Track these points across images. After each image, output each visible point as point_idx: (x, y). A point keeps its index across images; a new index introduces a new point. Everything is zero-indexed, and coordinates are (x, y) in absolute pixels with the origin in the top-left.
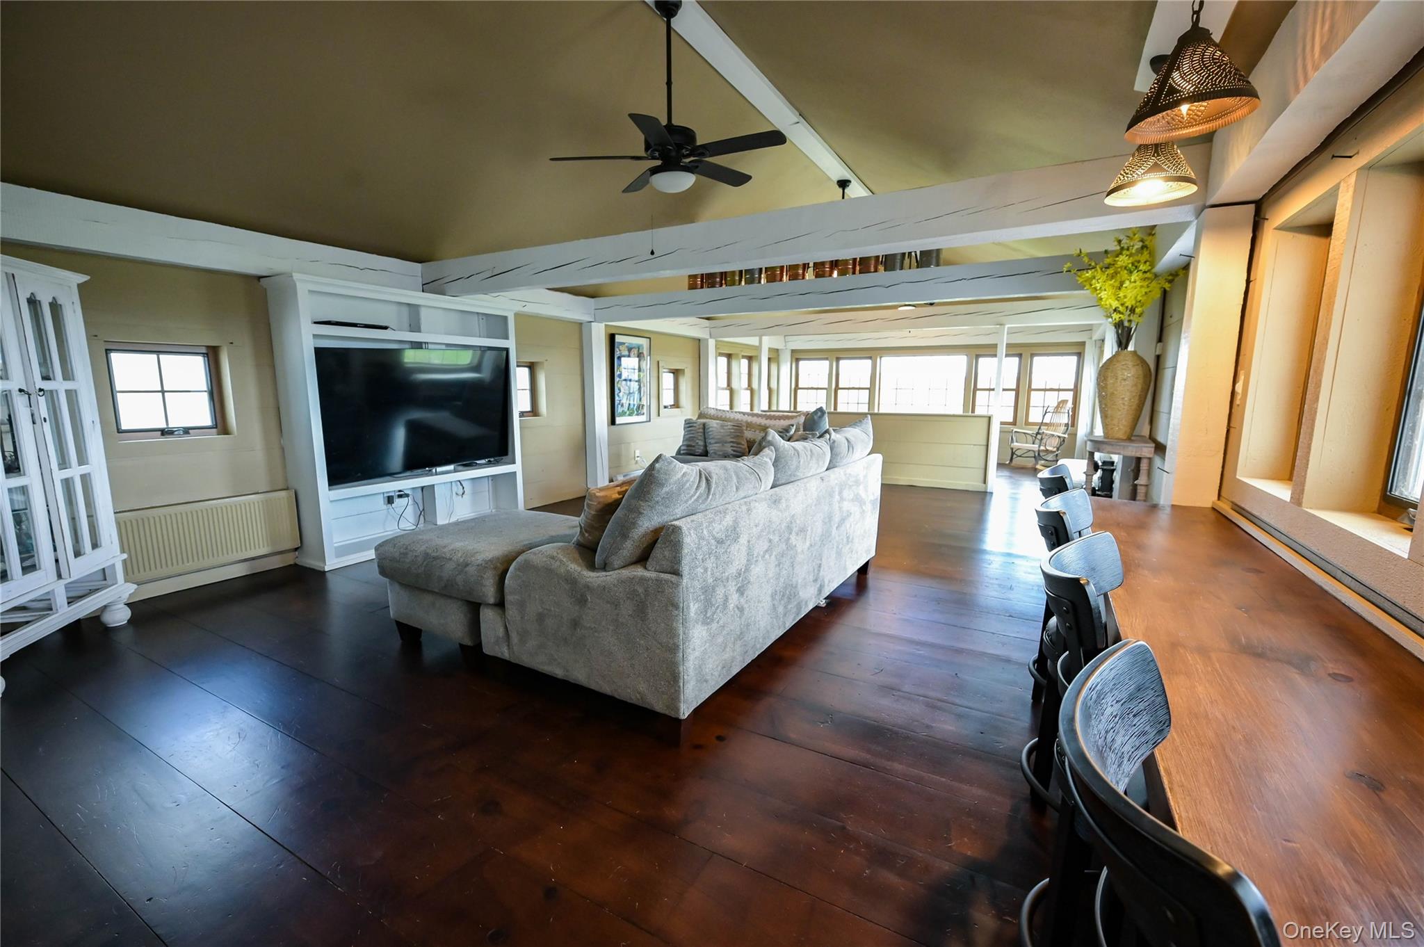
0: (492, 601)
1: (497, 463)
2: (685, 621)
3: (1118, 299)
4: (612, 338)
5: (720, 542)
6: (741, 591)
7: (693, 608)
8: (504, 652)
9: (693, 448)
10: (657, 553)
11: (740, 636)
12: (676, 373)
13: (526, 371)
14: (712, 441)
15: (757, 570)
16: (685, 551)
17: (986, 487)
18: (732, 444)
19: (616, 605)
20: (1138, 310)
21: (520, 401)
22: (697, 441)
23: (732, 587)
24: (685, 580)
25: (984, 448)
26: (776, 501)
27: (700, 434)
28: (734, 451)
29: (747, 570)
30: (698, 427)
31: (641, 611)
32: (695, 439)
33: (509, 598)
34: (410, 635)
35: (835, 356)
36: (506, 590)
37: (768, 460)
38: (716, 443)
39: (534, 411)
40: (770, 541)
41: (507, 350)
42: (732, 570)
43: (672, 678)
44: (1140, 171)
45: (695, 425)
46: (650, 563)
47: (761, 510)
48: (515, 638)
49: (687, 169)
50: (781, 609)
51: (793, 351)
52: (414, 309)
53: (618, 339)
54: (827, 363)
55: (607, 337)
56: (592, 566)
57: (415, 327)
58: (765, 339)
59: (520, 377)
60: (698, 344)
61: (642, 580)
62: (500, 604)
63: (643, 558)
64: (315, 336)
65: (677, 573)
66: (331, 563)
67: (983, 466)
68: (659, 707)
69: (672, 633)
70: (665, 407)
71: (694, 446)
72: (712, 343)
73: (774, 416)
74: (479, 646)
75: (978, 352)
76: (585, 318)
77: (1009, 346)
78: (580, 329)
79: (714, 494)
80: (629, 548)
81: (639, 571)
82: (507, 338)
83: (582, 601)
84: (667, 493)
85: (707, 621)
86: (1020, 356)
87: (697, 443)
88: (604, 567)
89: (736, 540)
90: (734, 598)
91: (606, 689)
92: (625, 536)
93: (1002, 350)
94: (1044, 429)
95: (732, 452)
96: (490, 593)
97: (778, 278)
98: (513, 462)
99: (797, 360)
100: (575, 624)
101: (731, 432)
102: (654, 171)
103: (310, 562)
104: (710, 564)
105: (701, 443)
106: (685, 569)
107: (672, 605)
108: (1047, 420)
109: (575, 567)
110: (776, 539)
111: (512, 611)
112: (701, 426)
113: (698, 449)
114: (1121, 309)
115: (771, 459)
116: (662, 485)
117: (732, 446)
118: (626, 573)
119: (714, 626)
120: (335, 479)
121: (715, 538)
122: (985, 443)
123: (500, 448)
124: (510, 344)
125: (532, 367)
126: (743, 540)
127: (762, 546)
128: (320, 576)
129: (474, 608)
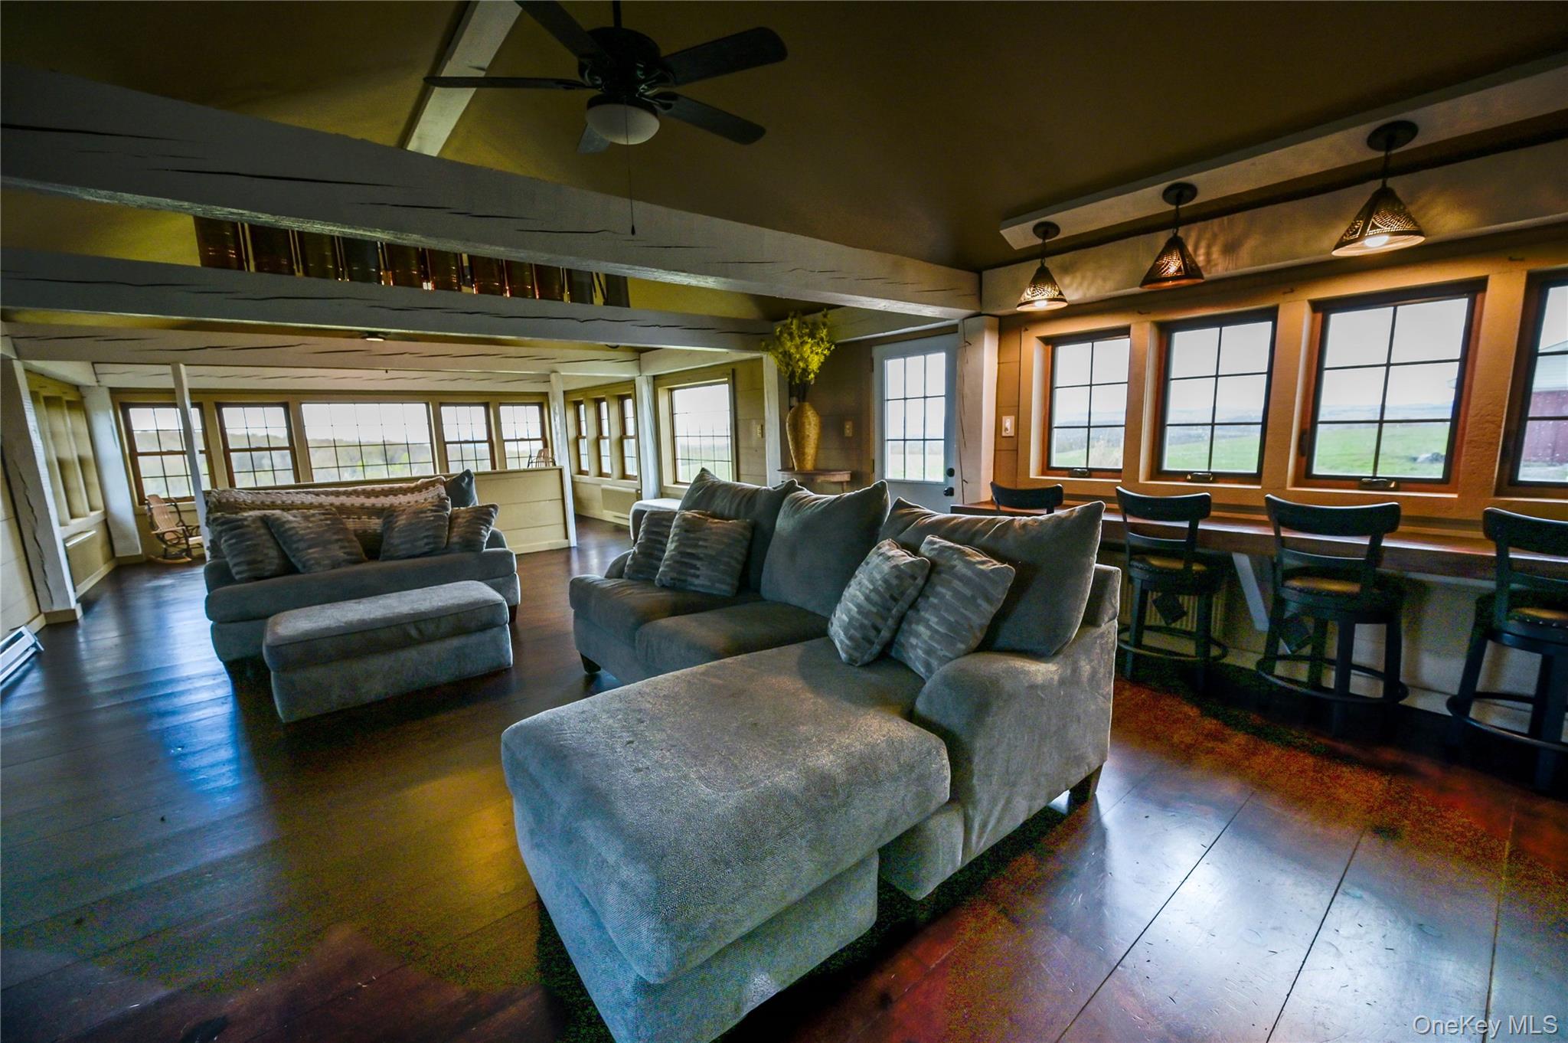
9: (260, 566)
14: (302, 545)
17: (569, 544)
18: (340, 544)
22: (265, 551)
25: (560, 502)
27: (264, 537)
28: (348, 554)
30: (253, 526)
32: (259, 548)
35: (215, 401)
38: (310, 547)
45: (245, 523)
51: (114, 393)
67: (563, 522)
71: (261, 562)
73: (373, 490)
86: (486, 404)
87: (267, 554)
95: (346, 557)
99: (124, 406)
101: (327, 525)
112: (259, 524)
113: (270, 564)
117: (341, 547)
122: (560, 497)
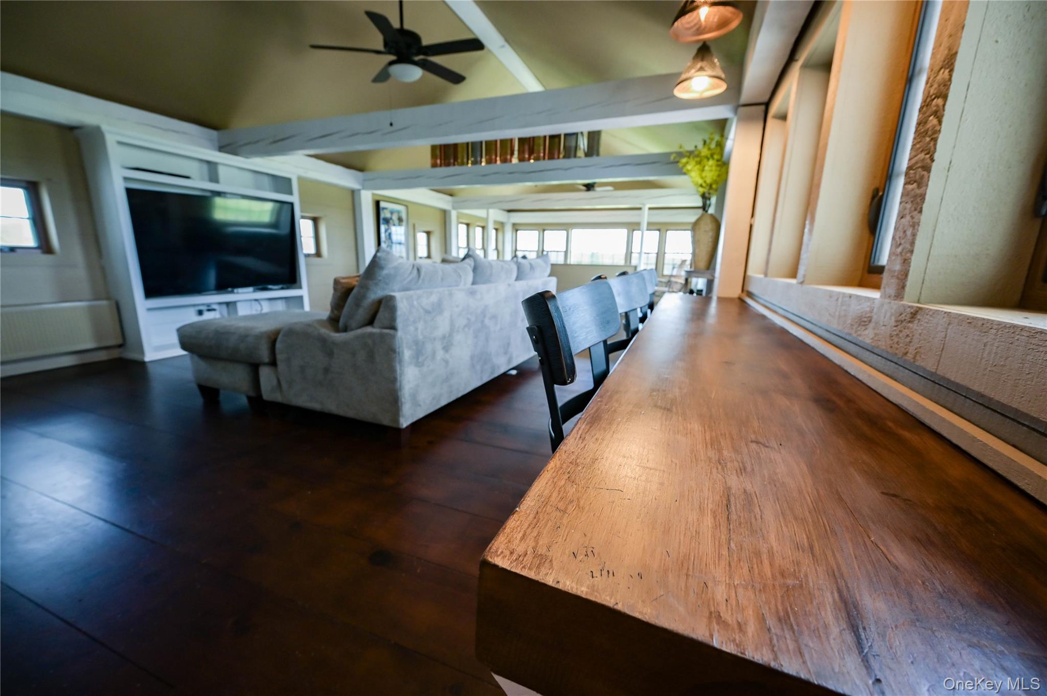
0: (266, 360)
1: (288, 288)
2: (400, 361)
3: (702, 178)
4: (377, 204)
5: (427, 312)
6: (446, 349)
7: (407, 354)
8: (278, 397)
10: (380, 315)
11: (447, 380)
12: (428, 233)
13: (310, 223)
15: (458, 338)
16: (399, 313)
19: (354, 354)
20: (714, 186)
21: (306, 244)
23: (439, 346)
24: (400, 333)
26: (472, 293)
29: (451, 335)
31: (371, 356)
33: (279, 357)
34: (210, 393)
35: (542, 228)
36: (277, 351)
37: (469, 267)
39: (318, 254)
40: (469, 319)
41: (292, 204)
42: (439, 333)
43: (394, 401)
44: (693, 71)
46: (376, 322)
47: (460, 297)
48: (284, 385)
49: (416, 63)
50: (478, 367)
51: (514, 225)
52: (212, 166)
53: (382, 204)
54: (537, 232)
55: (374, 203)
56: (337, 330)
57: (214, 178)
58: (491, 211)
59: (305, 228)
60: (445, 214)
61: (371, 335)
62: (273, 363)
63: (371, 322)
64: (126, 179)
65: (394, 328)
66: (150, 356)
68: (386, 421)
69: (392, 370)
70: (421, 258)
72: (454, 214)
74: (260, 396)
75: (633, 227)
76: (356, 186)
77: (649, 224)
78: (354, 194)
79: (423, 280)
80: (362, 314)
81: (369, 329)
82: (290, 193)
83: (330, 354)
84: (386, 275)
85: (419, 364)
86: (659, 230)
88: (345, 329)
89: (441, 312)
90: (440, 354)
91: (350, 413)
92: (358, 305)
93: (644, 225)
94: (673, 279)
96: (265, 356)
97: (494, 161)
98: (300, 287)
99: (517, 230)
100: (327, 370)
102: (391, 63)
103: (132, 355)
104: (420, 325)
106: (400, 323)
107: (391, 352)
108: (675, 273)
109: (326, 332)
110: (473, 319)
111: (281, 366)
114: (704, 185)
115: (470, 266)
116: (382, 268)
118: (360, 331)
119: (425, 369)
120: (150, 292)
121: (424, 309)
123: (290, 278)
124: (295, 199)
125: (315, 220)
126: (447, 314)
127: (461, 322)
128: (142, 364)
129: (254, 367)
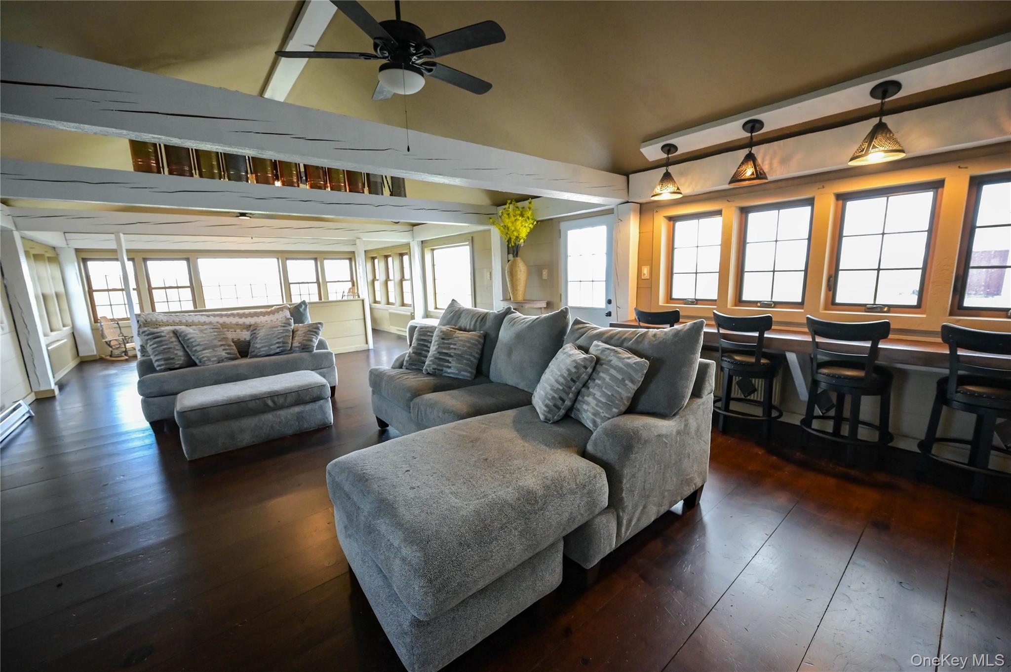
9: (172, 361)
17: (368, 347)
18: (223, 347)
22: (176, 352)
25: (362, 321)
27: (175, 343)
28: (228, 353)
30: (168, 336)
32: (171, 350)
38: (204, 350)
45: (163, 334)
67: (364, 333)
71: (173, 359)
86: (316, 259)
87: (176, 354)
95: (227, 356)
99: (85, 260)
105: (180, 353)
112: (172, 335)
113: (179, 360)
117: (224, 350)
122: (362, 318)
